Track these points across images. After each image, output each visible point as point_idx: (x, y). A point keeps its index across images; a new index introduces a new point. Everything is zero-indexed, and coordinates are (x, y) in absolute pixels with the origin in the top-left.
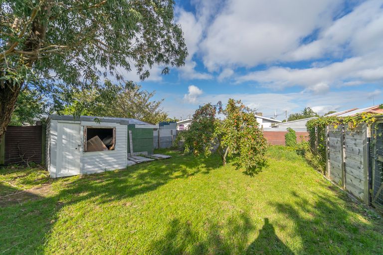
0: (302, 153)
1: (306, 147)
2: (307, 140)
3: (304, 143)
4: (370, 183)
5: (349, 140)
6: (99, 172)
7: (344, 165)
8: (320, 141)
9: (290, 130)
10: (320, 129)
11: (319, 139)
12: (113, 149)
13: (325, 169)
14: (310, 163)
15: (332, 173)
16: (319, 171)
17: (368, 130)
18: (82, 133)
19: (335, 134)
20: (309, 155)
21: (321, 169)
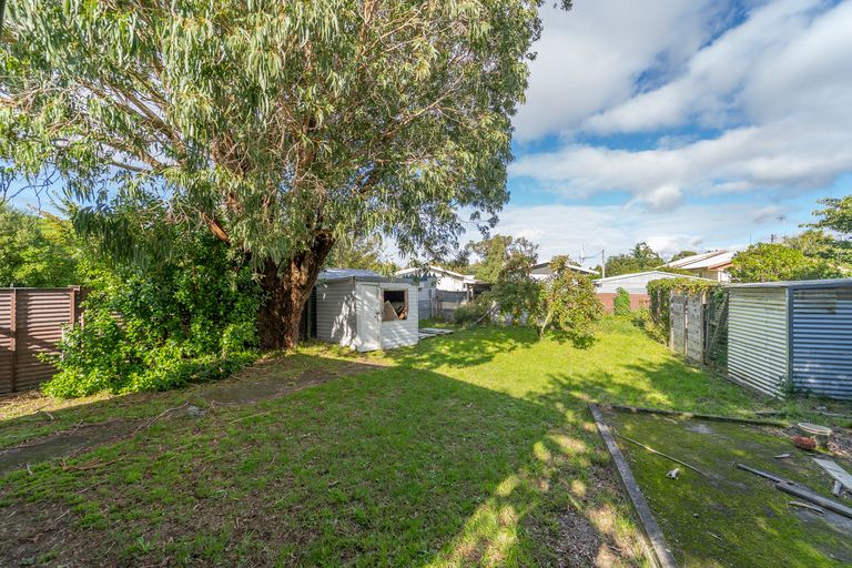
0: (641, 324)
1: (646, 316)
2: (647, 306)
3: (642, 310)
4: (705, 344)
5: (690, 306)
6: (396, 347)
7: (686, 331)
8: (663, 308)
9: (621, 291)
10: (663, 293)
11: (662, 305)
12: (404, 319)
13: (668, 340)
14: (651, 335)
15: (675, 343)
16: (662, 343)
17: (704, 297)
18: (380, 296)
19: (678, 300)
20: (650, 326)
21: (663, 339)
